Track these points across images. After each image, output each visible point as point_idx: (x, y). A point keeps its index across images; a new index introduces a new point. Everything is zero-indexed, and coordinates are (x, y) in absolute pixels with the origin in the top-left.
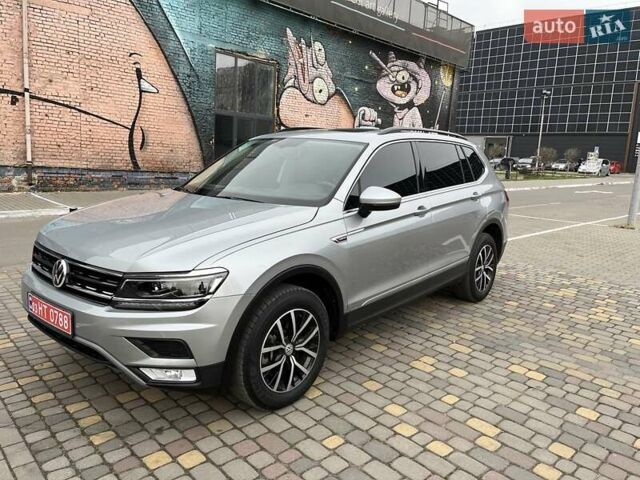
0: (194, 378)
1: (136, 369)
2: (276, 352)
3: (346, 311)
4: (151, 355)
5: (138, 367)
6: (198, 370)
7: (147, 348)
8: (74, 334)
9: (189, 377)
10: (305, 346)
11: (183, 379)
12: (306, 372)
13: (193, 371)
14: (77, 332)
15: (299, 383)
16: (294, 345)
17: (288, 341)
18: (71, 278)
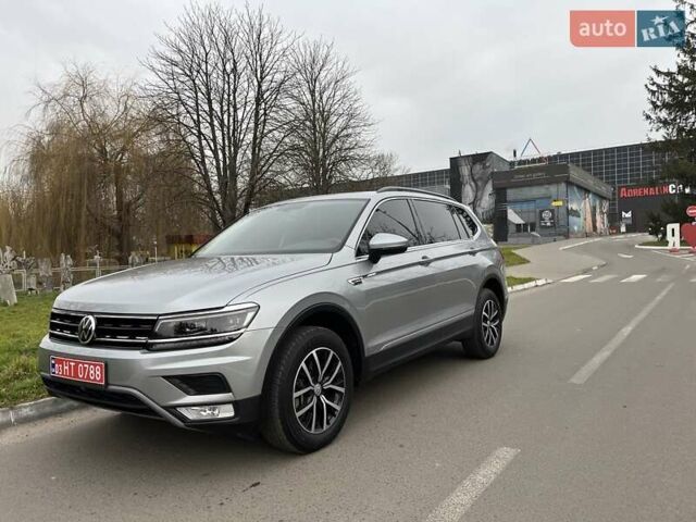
0: (232, 414)
1: (172, 409)
2: (306, 395)
3: (366, 355)
4: (189, 394)
6: (236, 404)
7: (184, 386)
8: (107, 384)
9: (227, 412)
10: (332, 383)
11: (222, 416)
12: (338, 408)
14: (110, 382)
15: (333, 420)
16: (321, 384)
17: (315, 381)
18: (100, 333)
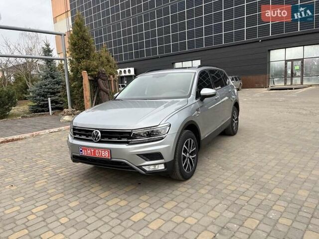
0: (163, 168)
1: (140, 167)
4: (147, 160)
5: (141, 166)
6: (165, 164)
7: (144, 157)
8: (111, 158)
9: (162, 167)
11: (159, 168)
13: (163, 165)
14: (113, 157)
18: (102, 137)
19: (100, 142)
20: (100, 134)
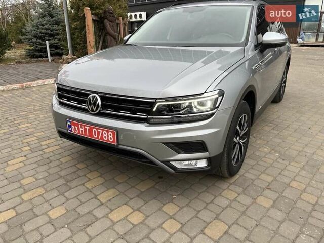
1: (167, 163)
4: (179, 153)
5: (169, 161)
7: (176, 148)
8: (118, 144)
9: (202, 164)
11: (199, 166)
13: (205, 161)
18: (104, 106)
19: (100, 115)
20: (99, 101)
